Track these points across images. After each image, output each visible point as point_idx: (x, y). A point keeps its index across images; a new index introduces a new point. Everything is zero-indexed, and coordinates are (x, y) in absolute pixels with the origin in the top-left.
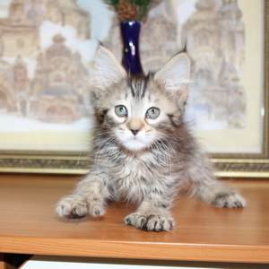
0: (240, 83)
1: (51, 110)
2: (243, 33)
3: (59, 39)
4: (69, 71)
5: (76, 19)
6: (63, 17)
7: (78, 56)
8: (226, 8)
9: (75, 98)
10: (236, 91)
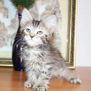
0: (60, 36)
2: (61, 18)
4: (0, 29)
5: (3, 11)
7: (4, 24)
9: (2, 39)
10: (58, 38)
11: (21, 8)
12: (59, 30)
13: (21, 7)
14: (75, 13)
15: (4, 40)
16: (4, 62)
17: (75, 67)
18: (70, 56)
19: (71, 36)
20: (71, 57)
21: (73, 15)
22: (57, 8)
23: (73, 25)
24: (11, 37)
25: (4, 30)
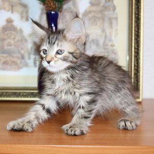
0: (115, 48)
1: (5, 63)
2: (116, 18)
3: (9, 21)
4: (16, 40)
5: (20, 9)
6: (12, 8)
7: (21, 31)
8: (107, 4)
9: (19, 56)
10: (113, 52)
15: (23, 57)
16: (24, 94)
17: (142, 99)
19: (135, 48)
21: (137, 13)
22: (109, 1)
23: (136, 30)
24: (34, 52)
25: (22, 40)
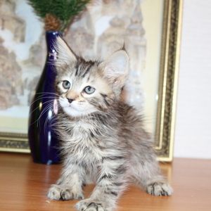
0: (140, 86)
2: (145, 47)
4: (5, 67)
5: (14, 25)
6: (3, 23)
7: (13, 55)
8: (133, 27)
9: (9, 89)
10: (137, 92)
11: (52, 20)
12: (139, 73)
13: (52, 18)
14: (177, 36)
15: (13, 92)
16: (12, 143)
17: (173, 158)
18: (161, 134)
19: (167, 89)
20: (163, 135)
21: (172, 40)
22: (136, 22)
23: (170, 64)
24: (30, 85)
25: (13, 68)
